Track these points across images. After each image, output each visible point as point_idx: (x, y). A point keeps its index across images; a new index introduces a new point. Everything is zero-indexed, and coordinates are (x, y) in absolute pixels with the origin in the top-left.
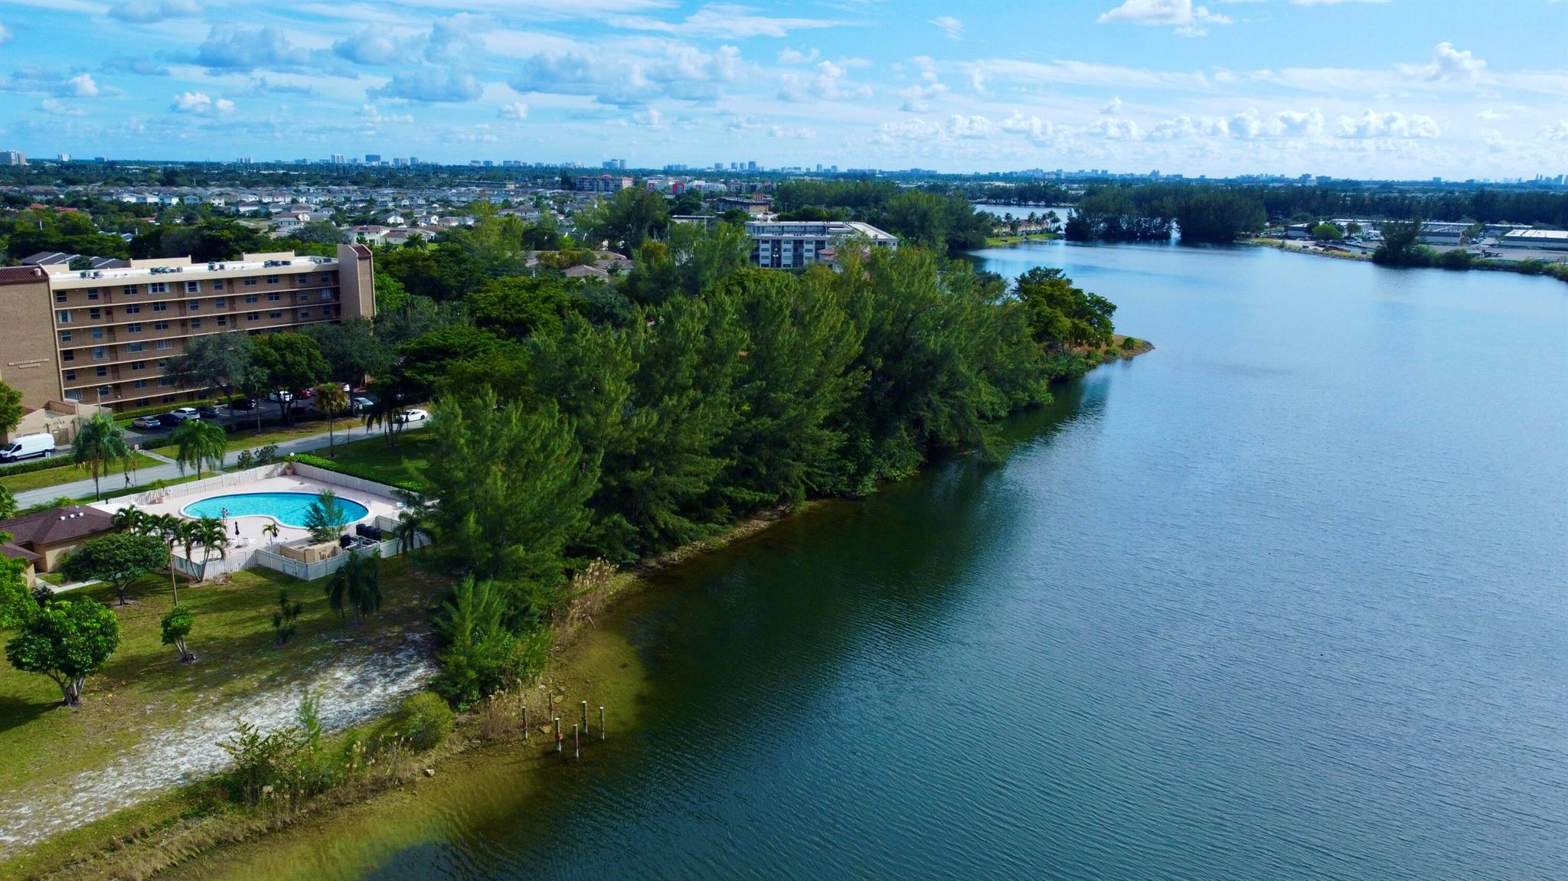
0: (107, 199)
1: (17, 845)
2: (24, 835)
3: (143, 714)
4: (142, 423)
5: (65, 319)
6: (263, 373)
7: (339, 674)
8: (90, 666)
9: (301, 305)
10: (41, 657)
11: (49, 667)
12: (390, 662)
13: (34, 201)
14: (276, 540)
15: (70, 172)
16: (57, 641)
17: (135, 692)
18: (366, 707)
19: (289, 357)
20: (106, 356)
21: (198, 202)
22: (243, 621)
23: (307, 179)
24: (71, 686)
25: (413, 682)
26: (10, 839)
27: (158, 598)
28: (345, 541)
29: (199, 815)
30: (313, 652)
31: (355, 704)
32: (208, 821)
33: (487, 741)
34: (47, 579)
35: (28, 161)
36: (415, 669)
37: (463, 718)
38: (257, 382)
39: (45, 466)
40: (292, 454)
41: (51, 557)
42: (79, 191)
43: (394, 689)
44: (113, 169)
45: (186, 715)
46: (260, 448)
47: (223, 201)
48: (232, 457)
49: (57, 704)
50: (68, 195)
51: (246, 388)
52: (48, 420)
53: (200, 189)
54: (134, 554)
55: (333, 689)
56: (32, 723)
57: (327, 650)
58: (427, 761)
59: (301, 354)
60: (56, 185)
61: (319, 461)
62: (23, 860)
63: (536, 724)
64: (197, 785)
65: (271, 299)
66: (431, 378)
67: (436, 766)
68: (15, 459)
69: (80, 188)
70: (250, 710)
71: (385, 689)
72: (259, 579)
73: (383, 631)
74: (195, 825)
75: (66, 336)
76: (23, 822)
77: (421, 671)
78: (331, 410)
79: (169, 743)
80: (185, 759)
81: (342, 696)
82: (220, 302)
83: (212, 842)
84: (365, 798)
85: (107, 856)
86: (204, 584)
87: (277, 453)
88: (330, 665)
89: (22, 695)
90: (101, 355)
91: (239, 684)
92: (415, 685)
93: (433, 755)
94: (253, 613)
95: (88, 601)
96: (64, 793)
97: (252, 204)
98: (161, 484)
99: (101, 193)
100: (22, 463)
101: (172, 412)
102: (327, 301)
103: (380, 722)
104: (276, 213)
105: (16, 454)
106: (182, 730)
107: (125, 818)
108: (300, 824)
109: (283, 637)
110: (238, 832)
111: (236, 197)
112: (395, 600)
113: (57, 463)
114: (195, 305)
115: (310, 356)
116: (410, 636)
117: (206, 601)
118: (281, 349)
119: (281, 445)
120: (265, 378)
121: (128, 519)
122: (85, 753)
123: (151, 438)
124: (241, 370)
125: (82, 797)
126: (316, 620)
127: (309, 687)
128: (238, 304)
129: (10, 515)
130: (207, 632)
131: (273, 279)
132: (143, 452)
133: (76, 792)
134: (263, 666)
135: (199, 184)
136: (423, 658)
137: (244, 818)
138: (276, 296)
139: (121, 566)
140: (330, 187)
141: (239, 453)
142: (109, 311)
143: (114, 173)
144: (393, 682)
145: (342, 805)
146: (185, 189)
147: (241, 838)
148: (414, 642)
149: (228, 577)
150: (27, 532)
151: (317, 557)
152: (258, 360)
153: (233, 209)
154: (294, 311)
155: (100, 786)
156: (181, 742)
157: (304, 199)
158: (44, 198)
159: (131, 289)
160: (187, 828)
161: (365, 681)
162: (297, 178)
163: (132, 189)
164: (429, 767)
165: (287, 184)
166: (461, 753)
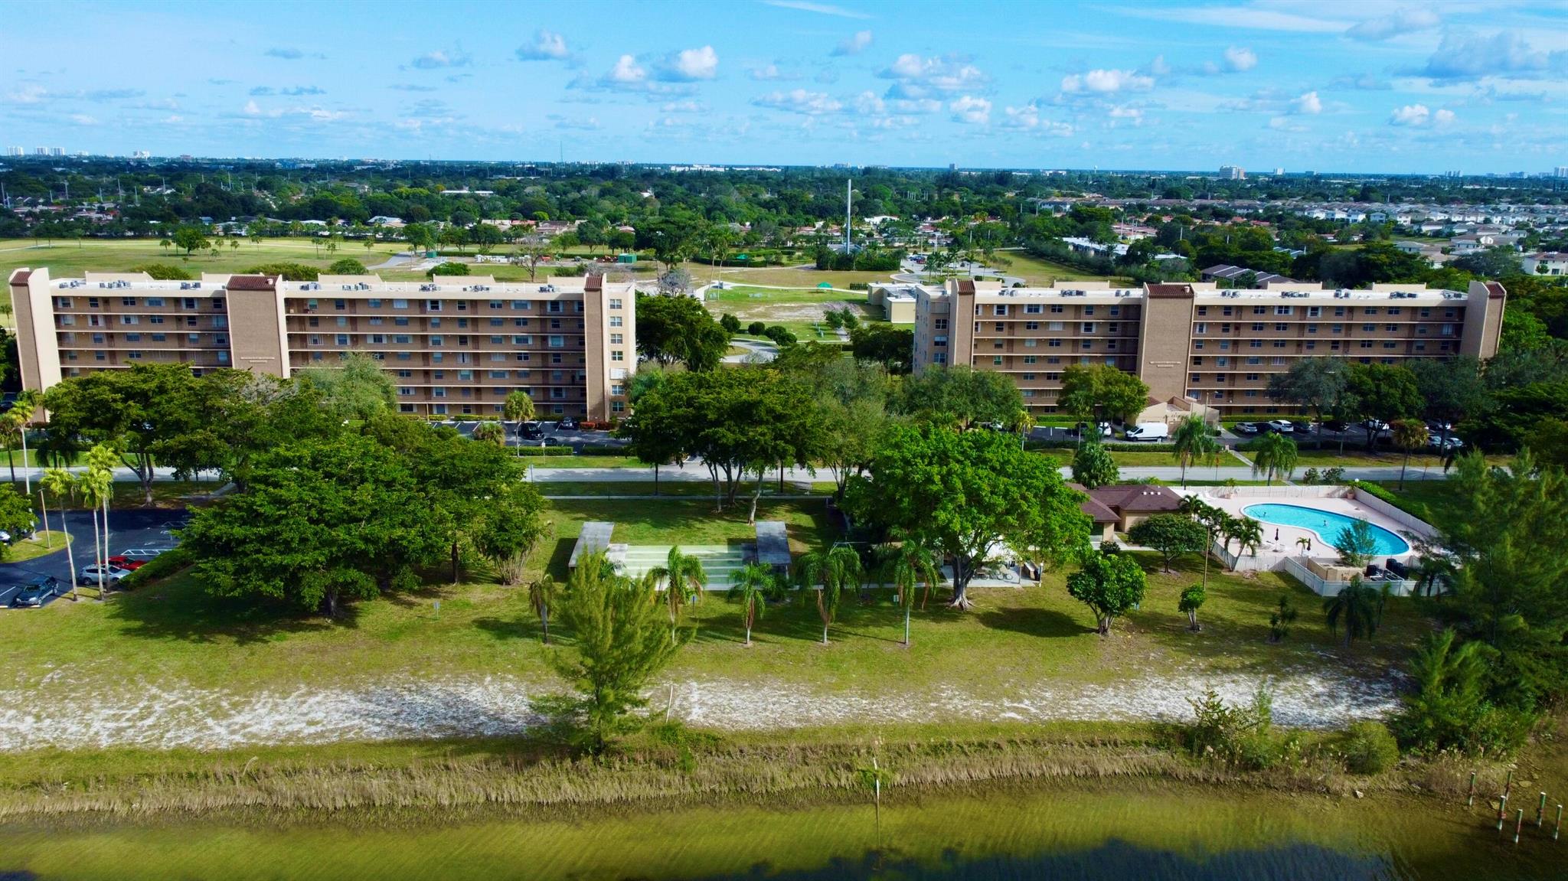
0: (1298, 214)
1: (1036, 716)
2: (1042, 711)
3: (1147, 659)
4: (1242, 427)
5: (1201, 330)
6: (1353, 400)
7: (1312, 682)
8: (1118, 609)
9: (1418, 338)
10: (1087, 591)
11: (1091, 600)
12: (1363, 688)
13: (1235, 214)
14: (1306, 553)
15: (1276, 186)
16: (1100, 583)
17: (1146, 639)
18: (1324, 718)
19: (1384, 388)
20: (1227, 365)
21: (1384, 219)
22: (1251, 612)
23: (1512, 196)
24: (1104, 619)
25: (1377, 713)
26: (1033, 710)
27: (1194, 575)
28: (1371, 570)
29: (1157, 747)
30: (1297, 655)
31: (1316, 712)
32: (1161, 754)
33: (1427, 790)
34: (1121, 538)
35: (1246, 174)
36: (1385, 703)
37: (1411, 762)
38: (1348, 407)
39: (1155, 449)
40: (1357, 480)
41: (1130, 522)
42: (1277, 206)
43: (1356, 713)
44: (1317, 183)
45: (1178, 670)
46: (1328, 469)
47: (1409, 219)
48: (1300, 472)
49: (1092, 630)
50: (1266, 210)
51: (1335, 411)
52: (1168, 412)
53: (1391, 205)
54: (1182, 534)
55: (1301, 692)
56: (1073, 637)
57: (1309, 658)
58: (1360, 784)
59: (1396, 386)
60: (1259, 200)
61: (1381, 491)
62: (1035, 726)
63: (1486, 796)
64: (1166, 725)
65: (1388, 329)
66: (1521, 430)
67: (1368, 792)
68: (1135, 439)
69: (1279, 203)
70: (1227, 684)
71: (1348, 710)
72: (1281, 584)
73: (1368, 660)
74: (1153, 753)
75: (1198, 344)
76: (1045, 702)
77: (1390, 706)
78: (1408, 445)
79: (1157, 686)
80: (1164, 703)
81: (1306, 701)
82: (1337, 328)
83: (1160, 771)
84: (1291, 790)
85: (1087, 748)
86: (1233, 574)
87: (1342, 476)
88: (1307, 672)
89: (1074, 617)
90: (1223, 363)
91: (1225, 661)
92: (1379, 717)
93: (1368, 781)
94: (1263, 609)
95: (1129, 559)
96: (1075, 694)
97: (1439, 223)
98: (1232, 483)
99: (1296, 208)
100: (1139, 443)
101: (1270, 422)
102: (1447, 336)
103: (1332, 734)
104: (1460, 234)
105: (1138, 436)
106: (1170, 680)
107: (1108, 727)
108: (1230, 787)
109: (1277, 636)
110: (1181, 771)
111: (1424, 214)
112: (1394, 637)
113: (1163, 449)
114: (1313, 328)
115: (1405, 391)
116: (1394, 673)
117: (1229, 587)
118: (1379, 380)
119: (1348, 469)
120: (1355, 405)
121: (1191, 506)
122: (1098, 671)
123: (1244, 441)
124: (1335, 395)
125: (1086, 701)
126: (1312, 631)
127: (1281, 684)
128: (1354, 331)
129: (1112, 482)
130: (1219, 613)
131: (1394, 310)
132: (1233, 452)
133: (1083, 696)
134: (1250, 654)
135: (1392, 201)
136: (1397, 696)
137: (1188, 763)
138: (1395, 327)
139: (1169, 541)
140: (1537, 205)
141: (1306, 469)
142: (1237, 327)
143: (1317, 187)
144: (1359, 706)
145: (1269, 787)
146: (1376, 206)
147: (1181, 777)
148: (1395, 679)
149: (1255, 573)
150: (1117, 498)
151: (1339, 576)
152: (1352, 387)
153: (1416, 228)
154: (1409, 343)
155: (1099, 699)
156: (1166, 689)
157: (1499, 218)
158: (1245, 211)
159: (1260, 310)
160: (1146, 753)
161: (1333, 696)
162: (1501, 195)
163: (1326, 204)
164: (1360, 790)
165: (1486, 201)
166: (1397, 791)
